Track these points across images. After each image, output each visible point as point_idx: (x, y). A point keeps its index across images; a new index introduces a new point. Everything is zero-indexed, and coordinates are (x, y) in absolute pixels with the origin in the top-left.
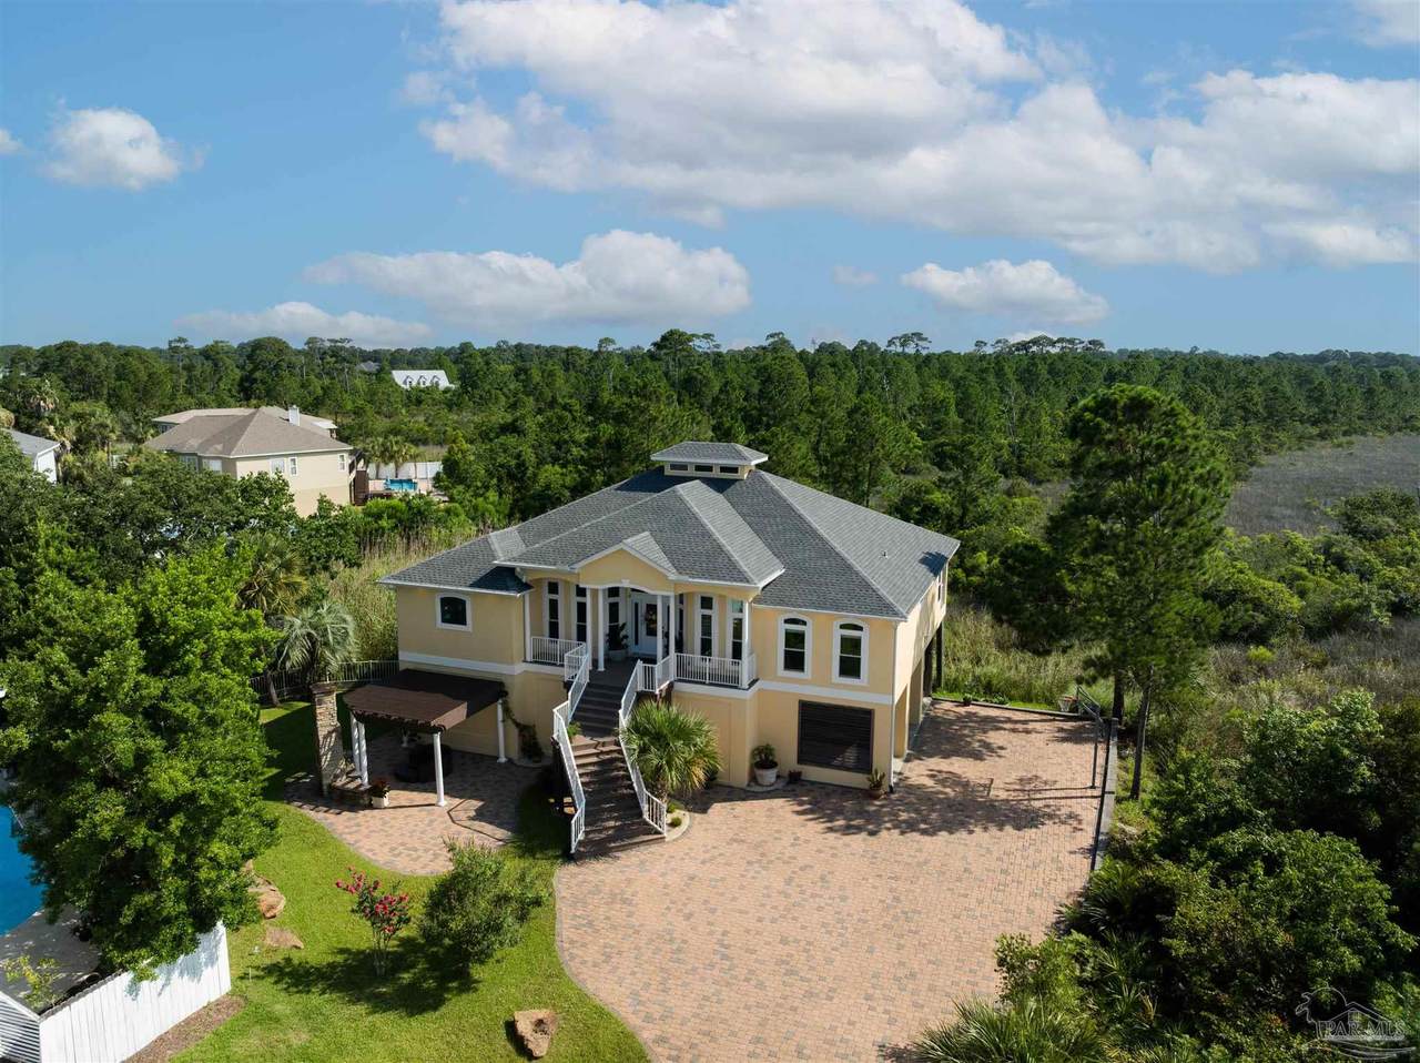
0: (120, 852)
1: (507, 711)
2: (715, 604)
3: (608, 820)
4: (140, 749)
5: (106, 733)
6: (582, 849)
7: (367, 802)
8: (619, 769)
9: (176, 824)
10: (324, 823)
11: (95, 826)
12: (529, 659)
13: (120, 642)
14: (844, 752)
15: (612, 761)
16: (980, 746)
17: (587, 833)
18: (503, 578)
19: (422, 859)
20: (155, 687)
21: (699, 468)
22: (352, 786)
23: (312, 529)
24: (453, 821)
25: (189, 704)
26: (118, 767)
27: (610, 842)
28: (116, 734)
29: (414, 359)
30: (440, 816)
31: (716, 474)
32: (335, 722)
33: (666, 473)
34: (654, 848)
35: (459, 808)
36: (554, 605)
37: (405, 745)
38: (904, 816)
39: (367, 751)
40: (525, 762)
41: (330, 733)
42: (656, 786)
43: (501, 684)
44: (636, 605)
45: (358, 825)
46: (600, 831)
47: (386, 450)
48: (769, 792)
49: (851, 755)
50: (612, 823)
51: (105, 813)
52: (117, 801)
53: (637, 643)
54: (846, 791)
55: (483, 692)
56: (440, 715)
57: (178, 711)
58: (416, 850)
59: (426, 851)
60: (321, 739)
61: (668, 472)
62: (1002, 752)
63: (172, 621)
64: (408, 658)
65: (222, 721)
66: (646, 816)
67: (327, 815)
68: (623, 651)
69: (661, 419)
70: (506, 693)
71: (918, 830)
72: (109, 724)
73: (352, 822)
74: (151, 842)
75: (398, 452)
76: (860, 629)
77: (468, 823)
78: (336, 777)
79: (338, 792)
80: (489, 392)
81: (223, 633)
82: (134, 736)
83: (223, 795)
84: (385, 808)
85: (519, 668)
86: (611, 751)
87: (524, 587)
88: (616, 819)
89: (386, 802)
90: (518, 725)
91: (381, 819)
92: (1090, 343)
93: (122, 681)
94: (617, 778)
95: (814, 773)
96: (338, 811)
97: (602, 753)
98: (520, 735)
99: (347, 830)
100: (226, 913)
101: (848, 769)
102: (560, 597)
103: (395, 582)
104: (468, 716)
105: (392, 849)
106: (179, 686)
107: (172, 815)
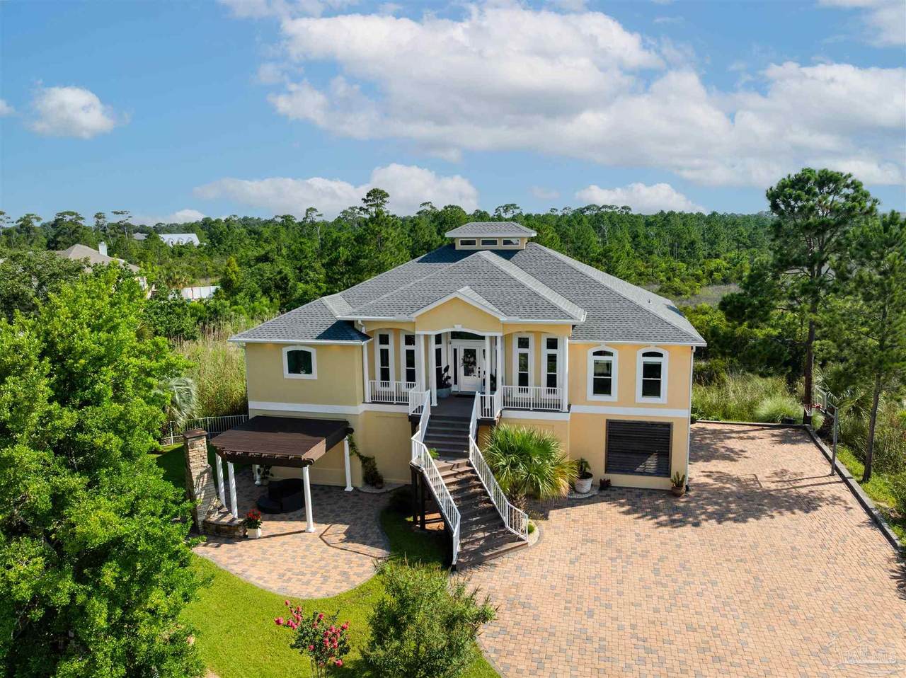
0: (38, 614)
1: (352, 446)
2: (531, 343)
3: (477, 531)
4: (57, 488)
5: (16, 471)
6: (462, 560)
7: (242, 534)
8: (475, 486)
9: (109, 574)
10: (207, 556)
11: (9, 584)
12: (367, 401)
13: (22, 370)
14: (646, 459)
15: (468, 480)
16: (726, 451)
17: (462, 545)
18: (344, 329)
19: (313, 582)
20: (69, 418)
21: (484, 242)
22: (226, 520)
23: (158, 308)
24: (329, 545)
25: (111, 435)
26: (32, 511)
27: (483, 552)
28: (28, 471)
29: (172, 229)
30: (314, 540)
31: (500, 246)
32: (206, 464)
33: (457, 248)
34: (521, 553)
35: (328, 533)
36: (385, 354)
37: (257, 482)
38: (710, 509)
39: (237, 489)
40: (368, 489)
41: (202, 473)
42: (515, 499)
43: (346, 423)
44: (455, 350)
45: (240, 555)
46: (473, 543)
47: (171, 278)
48: (589, 498)
49: (652, 462)
50: (481, 535)
51: (22, 568)
52: (33, 551)
53: (456, 383)
54: (652, 492)
55: (336, 430)
56: (307, 450)
57: (99, 442)
58: (303, 574)
59: (314, 574)
60: (195, 480)
61: (459, 247)
62: (746, 454)
63: (79, 345)
64: (257, 407)
65: (138, 456)
66: (507, 526)
67: (207, 549)
68: (447, 389)
69: (390, 239)
70: (351, 431)
71: (730, 519)
72: (21, 460)
73: (234, 554)
74: (80, 599)
75: (179, 279)
76: (660, 355)
77: (343, 545)
78: (210, 513)
79: (214, 527)
80: (231, 246)
81: (133, 360)
82: (46, 474)
83: (161, 538)
84: (259, 538)
85: (361, 408)
86: (466, 471)
87: (365, 337)
88: (484, 530)
89: (259, 532)
90: (361, 457)
91: (261, 548)
92: (623, 208)
93: (31, 409)
94: (476, 494)
95: (620, 480)
96: (216, 544)
97: (459, 473)
98: (363, 466)
99: (232, 561)
100: (170, 671)
101: (649, 474)
102: (390, 347)
103: (244, 339)
104: (326, 451)
105: (281, 576)
106: (93, 417)
107: (101, 564)
